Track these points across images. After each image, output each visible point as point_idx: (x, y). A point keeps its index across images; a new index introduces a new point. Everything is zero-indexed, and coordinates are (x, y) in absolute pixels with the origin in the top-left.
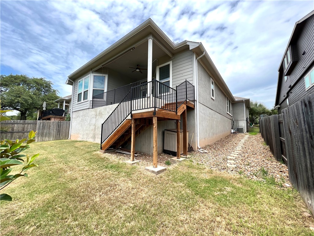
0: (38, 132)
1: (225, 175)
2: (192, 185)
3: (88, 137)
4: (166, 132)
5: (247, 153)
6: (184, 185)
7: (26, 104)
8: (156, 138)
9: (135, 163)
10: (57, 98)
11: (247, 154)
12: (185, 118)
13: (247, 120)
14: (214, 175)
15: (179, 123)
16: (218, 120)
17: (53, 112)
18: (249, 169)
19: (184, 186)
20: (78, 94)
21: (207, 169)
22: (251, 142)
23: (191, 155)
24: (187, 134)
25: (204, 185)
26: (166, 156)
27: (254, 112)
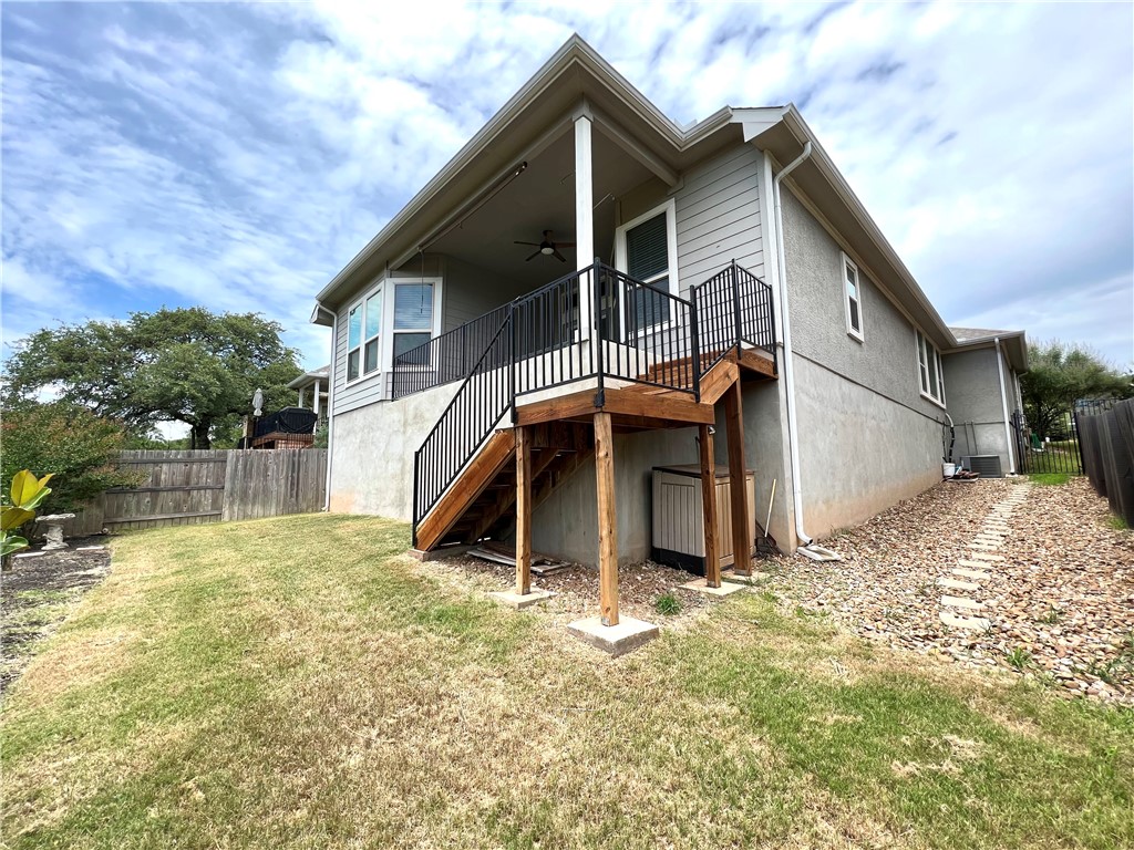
0: (232, 488)
1: (940, 671)
2: (773, 713)
3: (383, 504)
4: (658, 478)
5: (1037, 564)
6: (735, 710)
7: (205, 400)
8: (609, 502)
9: (531, 603)
10: (296, 373)
11: (1033, 567)
12: (737, 415)
13: (1014, 423)
14: (880, 666)
15: (710, 440)
16: (882, 425)
17: (281, 423)
18: (1062, 641)
19: (736, 720)
20: (348, 352)
21: (846, 636)
22: (1046, 517)
23: (769, 571)
24: (750, 484)
25: (835, 717)
26: (660, 577)
27: (1048, 388)
